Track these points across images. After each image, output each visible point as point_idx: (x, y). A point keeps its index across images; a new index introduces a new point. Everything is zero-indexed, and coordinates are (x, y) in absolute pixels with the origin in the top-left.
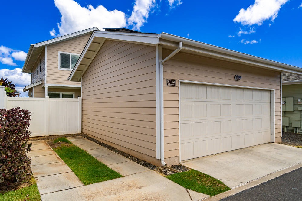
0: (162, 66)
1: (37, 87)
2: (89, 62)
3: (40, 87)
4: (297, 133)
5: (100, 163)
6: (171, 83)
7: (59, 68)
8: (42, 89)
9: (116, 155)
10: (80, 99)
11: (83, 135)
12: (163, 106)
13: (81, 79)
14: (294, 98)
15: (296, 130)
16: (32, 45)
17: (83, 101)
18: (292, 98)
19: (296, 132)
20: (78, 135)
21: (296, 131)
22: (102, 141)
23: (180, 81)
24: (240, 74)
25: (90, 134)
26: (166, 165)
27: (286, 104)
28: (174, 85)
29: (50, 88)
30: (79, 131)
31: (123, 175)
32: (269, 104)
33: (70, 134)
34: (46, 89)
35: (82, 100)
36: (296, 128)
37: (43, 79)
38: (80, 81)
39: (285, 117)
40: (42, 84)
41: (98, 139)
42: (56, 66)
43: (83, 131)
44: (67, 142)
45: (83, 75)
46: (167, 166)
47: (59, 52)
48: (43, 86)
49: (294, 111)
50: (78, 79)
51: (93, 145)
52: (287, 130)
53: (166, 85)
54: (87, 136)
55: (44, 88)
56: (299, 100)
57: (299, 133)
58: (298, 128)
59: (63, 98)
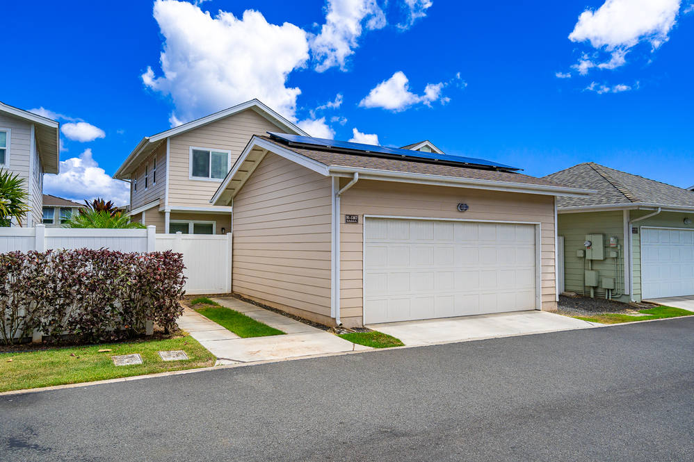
0: (338, 199)
1: (151, 211)
2: (245, 177)
3: (156, 211)
4: (610, 299)
5: (261, 324)
6: (351, 219)
7: (191, 177)
8: (159, 215)
9: (282, 317)
10: (229, 235)
11: (234, 295)
12: (339, 250)
13: (231, 201)
14: (604, 235)
15: (608, 293)
16: (147, 138)
17: (235, 238)
18: (601, 236)
19: (608, 297)
20: (225, 295)
21: (608, 295)
22: (263, 303)
23: (365, 216)
24: (468, 202)
25: (245, 293)
26: (341, 324)
27: (593, 247)
28: (356, 221)
29: (174, 214)
30: (227, 290)
31: (286, 332)
32: (533, 247)
33: (214, 295)
34: (168, 216)
35: (233, 238)
36: (608, 290)
37: (161, 198)
38: (229, 205)
39: (592, 270)
40: (159, 205)
41: (257, 301)
42: (186, 174)
43: (234, 289)
44: (211, 303)
45: (235, 196)
46: (342, 326)
47: (191, 148)
48: (160, 209)
49: (605, 259)
50: (225, 201)
51: (251, 308)
52: (595, 293)
53: (344, 222)
54: (241, 297)
55: (163, 213)
56: (612, 239)
57: (613, 300)
58: (612, 290)
59: (194, 233)
